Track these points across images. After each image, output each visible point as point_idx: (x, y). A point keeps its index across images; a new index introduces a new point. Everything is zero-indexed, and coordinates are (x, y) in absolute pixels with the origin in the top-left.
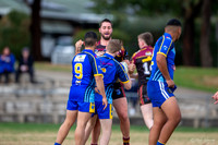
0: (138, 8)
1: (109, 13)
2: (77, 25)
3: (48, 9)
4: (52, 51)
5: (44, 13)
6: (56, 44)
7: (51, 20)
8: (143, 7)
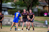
0: (19, 6)
1: (14, 7)
2: (8, 8)
3: (3, 6)
4: (4, 13)
5: (2, 6)
6: (5, 12)
7: (4, 8)
8: (20, 6)
